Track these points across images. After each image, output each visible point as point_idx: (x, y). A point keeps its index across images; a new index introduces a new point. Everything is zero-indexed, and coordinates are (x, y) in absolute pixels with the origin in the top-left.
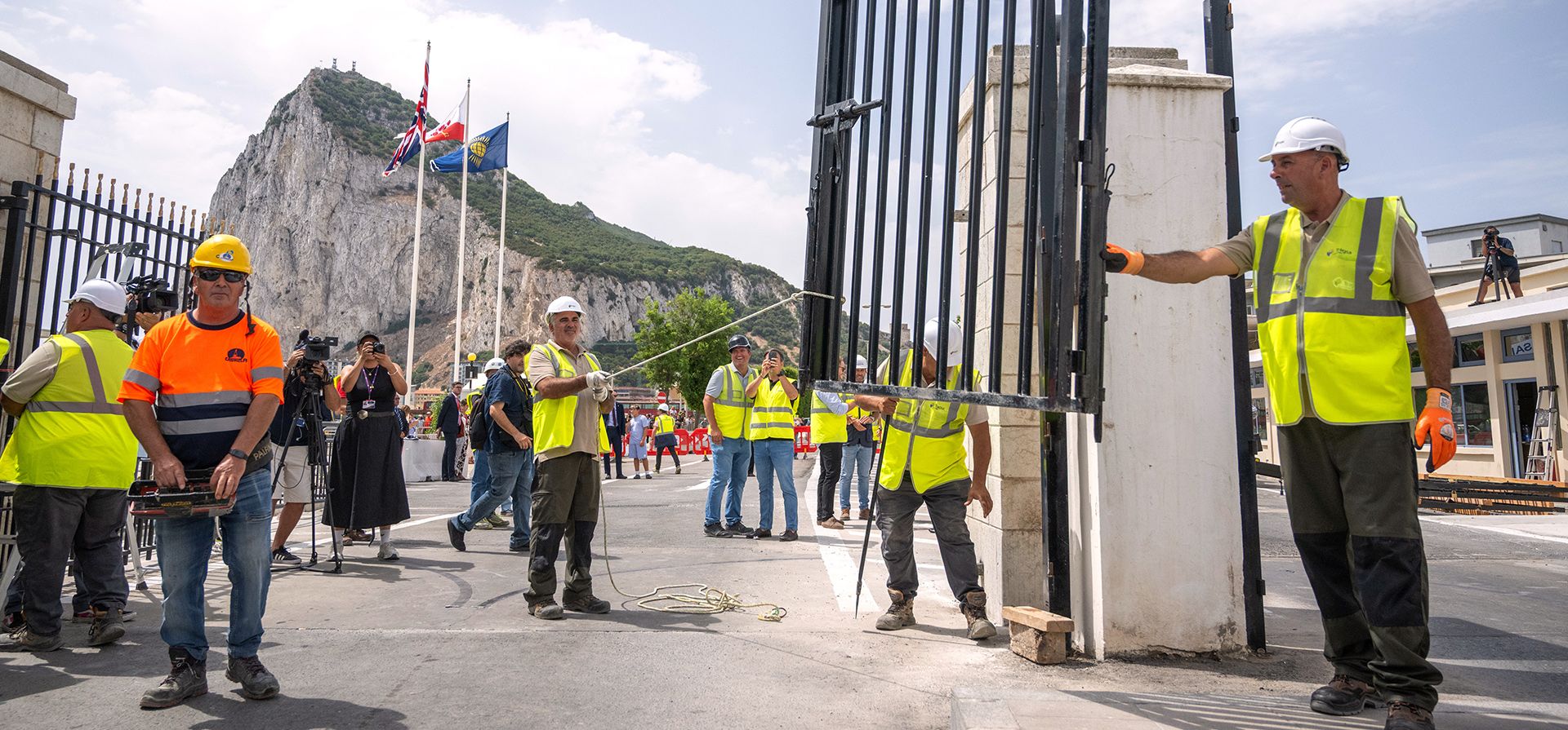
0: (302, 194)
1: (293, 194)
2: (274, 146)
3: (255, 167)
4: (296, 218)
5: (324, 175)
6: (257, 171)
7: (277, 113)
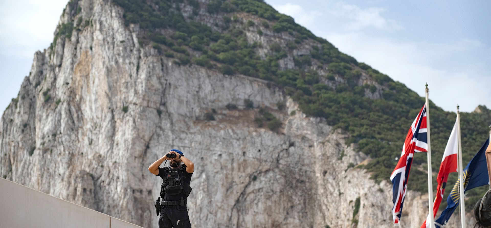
0: (106, 125)
1: (96, 126)
2: (67, 62)
3: (45, 94)
4: (100, 158)
5: (132, 98)
6: (48, 99)
7: (66, 18)
